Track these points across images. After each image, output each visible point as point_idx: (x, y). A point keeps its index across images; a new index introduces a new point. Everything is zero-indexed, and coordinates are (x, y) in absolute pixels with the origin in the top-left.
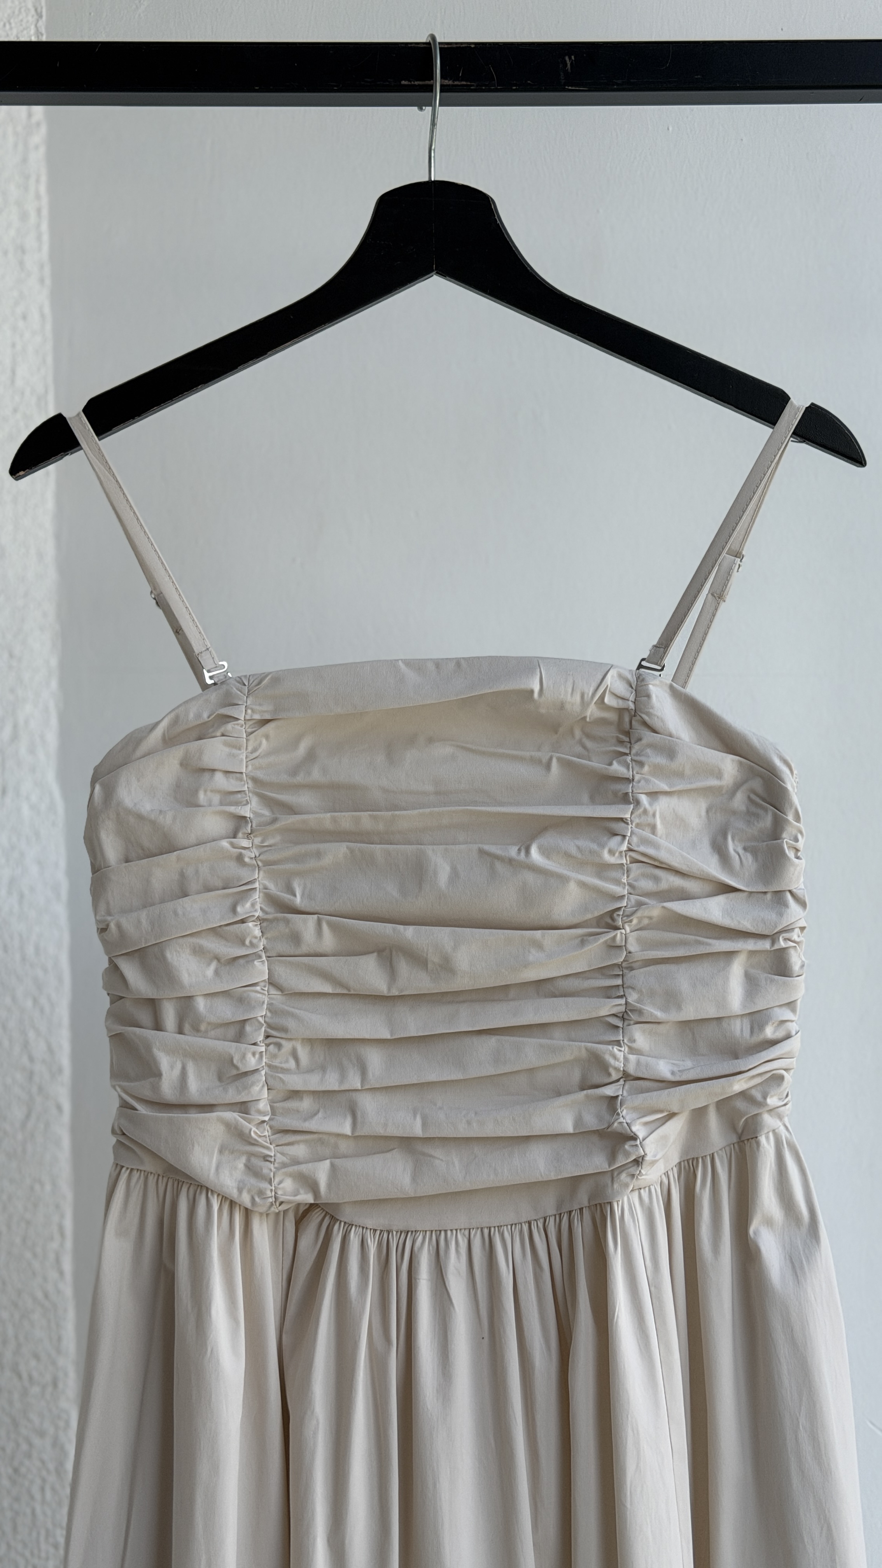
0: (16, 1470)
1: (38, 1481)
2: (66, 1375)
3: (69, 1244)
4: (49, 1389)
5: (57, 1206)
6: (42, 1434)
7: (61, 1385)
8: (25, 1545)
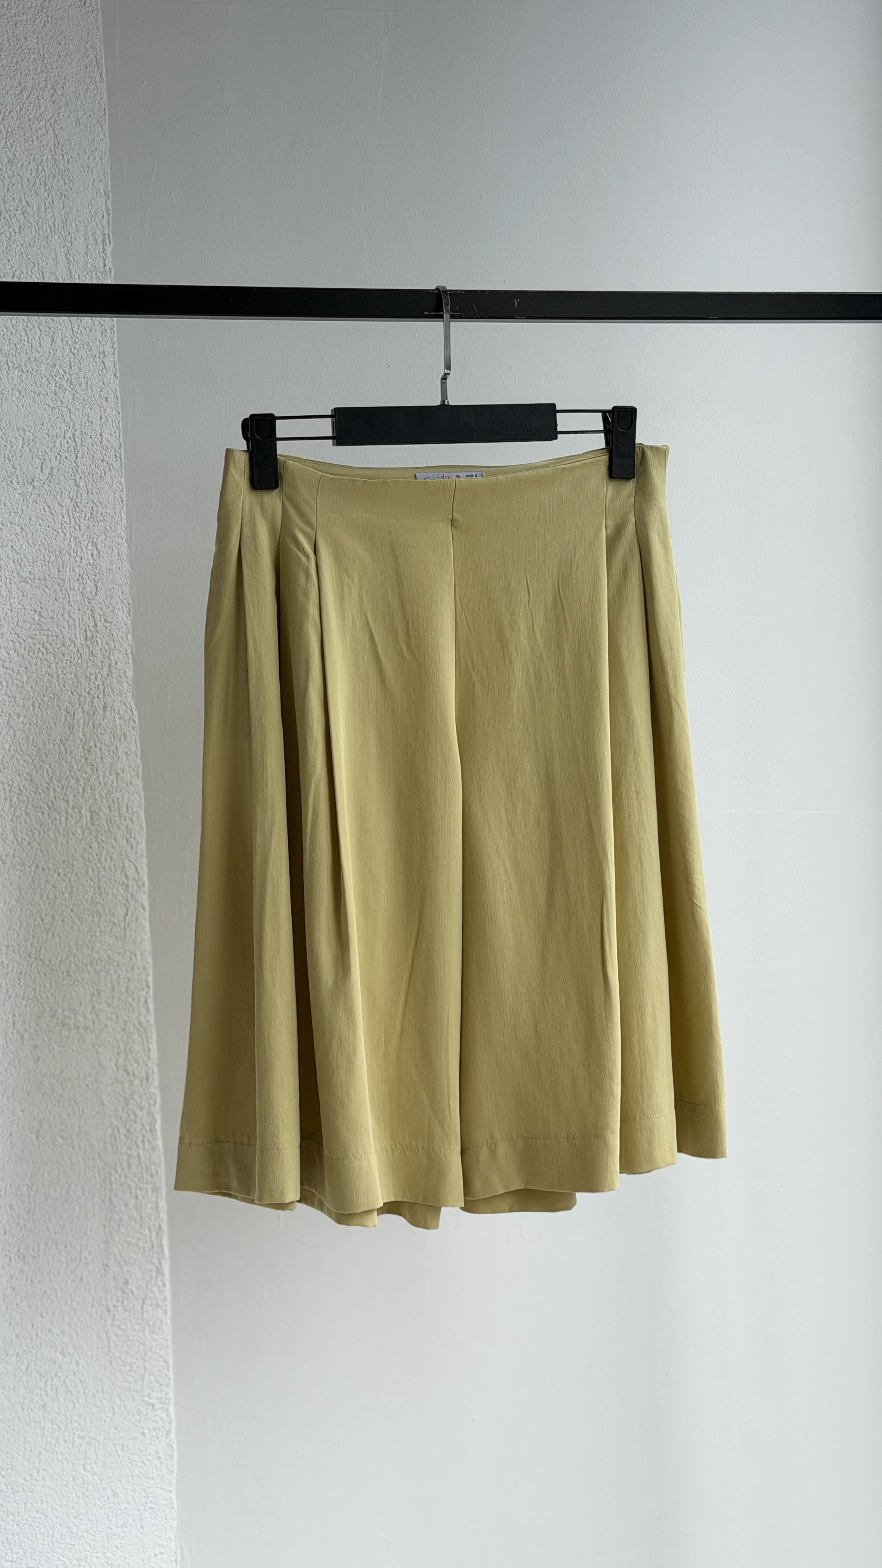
0: (128, 1131)
1: (140, 1137)
2: (153, 1072)
3: (151, 993)
4: (145, 1081)
5: (145, 969)
6: (142, 1109)
7: (151, 1079)
8: (135, 1176)
